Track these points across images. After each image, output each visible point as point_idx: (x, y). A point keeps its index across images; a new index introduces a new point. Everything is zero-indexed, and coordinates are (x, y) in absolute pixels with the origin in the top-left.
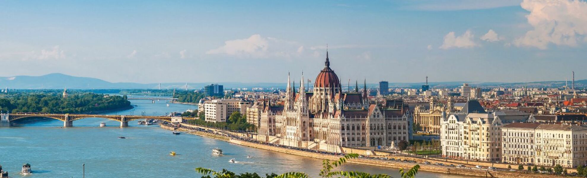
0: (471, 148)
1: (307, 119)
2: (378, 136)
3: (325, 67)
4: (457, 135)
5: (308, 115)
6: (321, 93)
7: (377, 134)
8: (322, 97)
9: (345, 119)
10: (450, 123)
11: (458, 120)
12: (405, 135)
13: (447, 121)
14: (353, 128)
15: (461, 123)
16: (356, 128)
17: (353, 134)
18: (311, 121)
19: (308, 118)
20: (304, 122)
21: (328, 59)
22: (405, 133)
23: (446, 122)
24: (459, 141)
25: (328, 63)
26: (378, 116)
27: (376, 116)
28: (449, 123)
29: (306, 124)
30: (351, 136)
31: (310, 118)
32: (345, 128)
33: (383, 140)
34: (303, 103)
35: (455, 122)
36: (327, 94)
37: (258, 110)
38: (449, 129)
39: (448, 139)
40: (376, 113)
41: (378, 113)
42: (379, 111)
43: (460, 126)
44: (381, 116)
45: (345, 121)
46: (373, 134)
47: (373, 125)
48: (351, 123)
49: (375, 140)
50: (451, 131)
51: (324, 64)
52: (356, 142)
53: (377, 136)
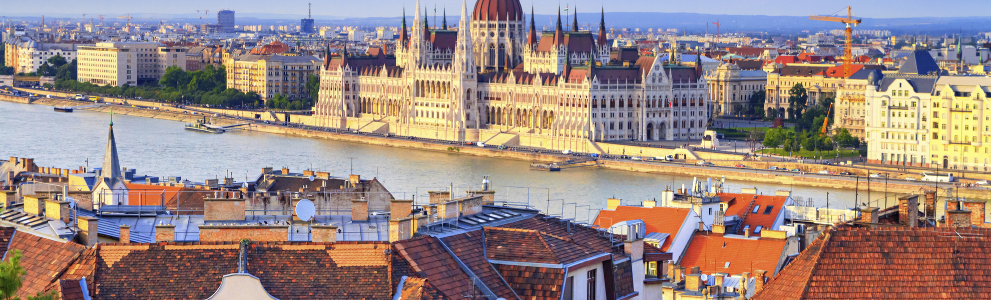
0: (952, 145)
1: (473, 84)
2: (660, 120)
4: (914, 121)
5: (475, 78)
6: (481, 31)
7: (657, 115)
8: (495, 39)
9: (599, 85)
10: (894, 94)
11: (916, 90)
12: (702, 118)
13: (885, 90)
14: (613, 104)
15: (925, 96)
16: (617, 103)
17: (612, 115)
18: (480, 89)
19: (476, 83)
20: (469, 91)
22: (701, 113)
23: (881, 94)
24: (919, 131)
26: (660, 80)
27: (657, 79)
28: (891, 95)
29: (471, 95)
30: (609, 120)
31: (478, 82)
32: (599, 103)
33: (667, 127)
34: (466, 52)
35: (906, 94)
36: (492, 34)
37: (267, 65)
38: (890, 108)
39: (889, 127)
40: (657, 73)
41: (660, 74)
42: (661, 70)
43: (921, 101)
44: (665, 81)
45: (599, 88)
46: (651, 116)
47: (651, 98)
48: (608, 93)
49: (655, 127)
50: (897, 112)
52: (617, 132)
53: (657, 120)
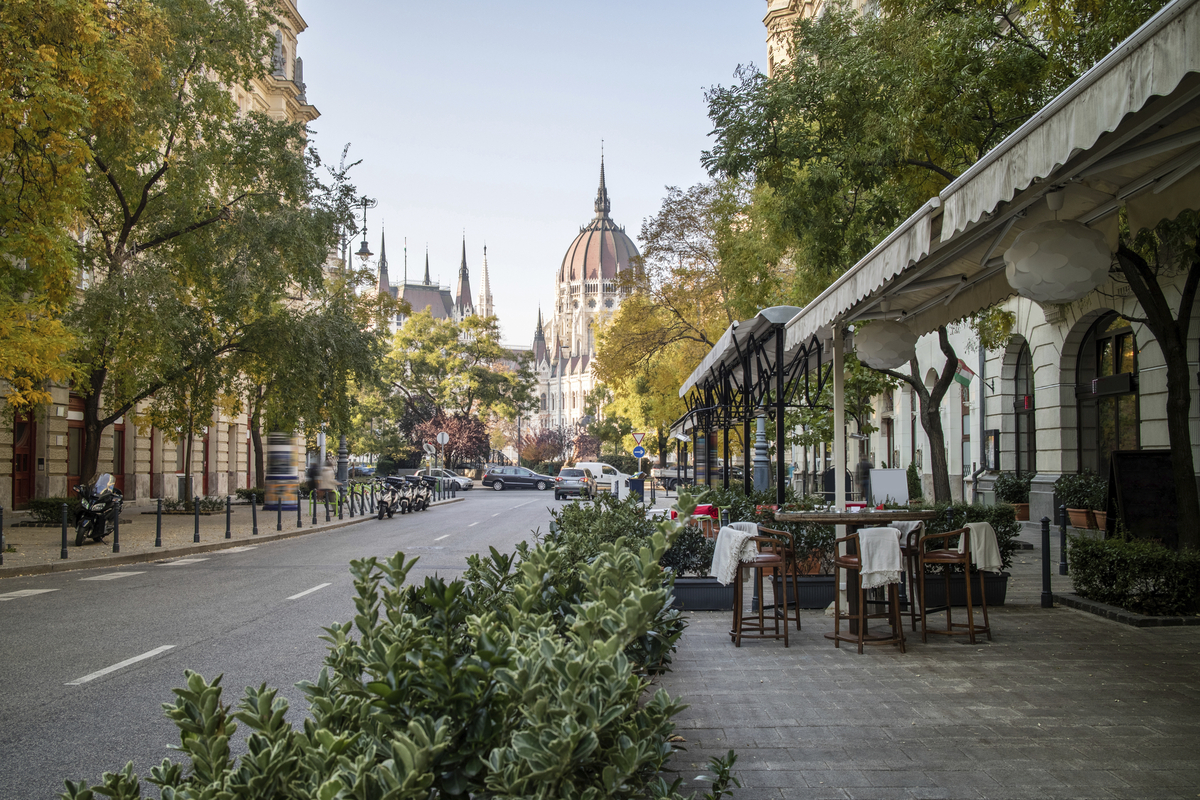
3: (595, 215)
21: (603, 191)
25: (603, 203)
51: (593, 207)
